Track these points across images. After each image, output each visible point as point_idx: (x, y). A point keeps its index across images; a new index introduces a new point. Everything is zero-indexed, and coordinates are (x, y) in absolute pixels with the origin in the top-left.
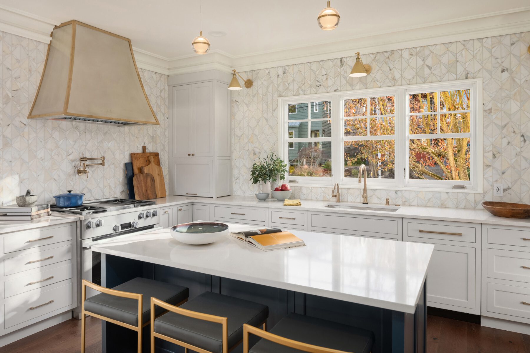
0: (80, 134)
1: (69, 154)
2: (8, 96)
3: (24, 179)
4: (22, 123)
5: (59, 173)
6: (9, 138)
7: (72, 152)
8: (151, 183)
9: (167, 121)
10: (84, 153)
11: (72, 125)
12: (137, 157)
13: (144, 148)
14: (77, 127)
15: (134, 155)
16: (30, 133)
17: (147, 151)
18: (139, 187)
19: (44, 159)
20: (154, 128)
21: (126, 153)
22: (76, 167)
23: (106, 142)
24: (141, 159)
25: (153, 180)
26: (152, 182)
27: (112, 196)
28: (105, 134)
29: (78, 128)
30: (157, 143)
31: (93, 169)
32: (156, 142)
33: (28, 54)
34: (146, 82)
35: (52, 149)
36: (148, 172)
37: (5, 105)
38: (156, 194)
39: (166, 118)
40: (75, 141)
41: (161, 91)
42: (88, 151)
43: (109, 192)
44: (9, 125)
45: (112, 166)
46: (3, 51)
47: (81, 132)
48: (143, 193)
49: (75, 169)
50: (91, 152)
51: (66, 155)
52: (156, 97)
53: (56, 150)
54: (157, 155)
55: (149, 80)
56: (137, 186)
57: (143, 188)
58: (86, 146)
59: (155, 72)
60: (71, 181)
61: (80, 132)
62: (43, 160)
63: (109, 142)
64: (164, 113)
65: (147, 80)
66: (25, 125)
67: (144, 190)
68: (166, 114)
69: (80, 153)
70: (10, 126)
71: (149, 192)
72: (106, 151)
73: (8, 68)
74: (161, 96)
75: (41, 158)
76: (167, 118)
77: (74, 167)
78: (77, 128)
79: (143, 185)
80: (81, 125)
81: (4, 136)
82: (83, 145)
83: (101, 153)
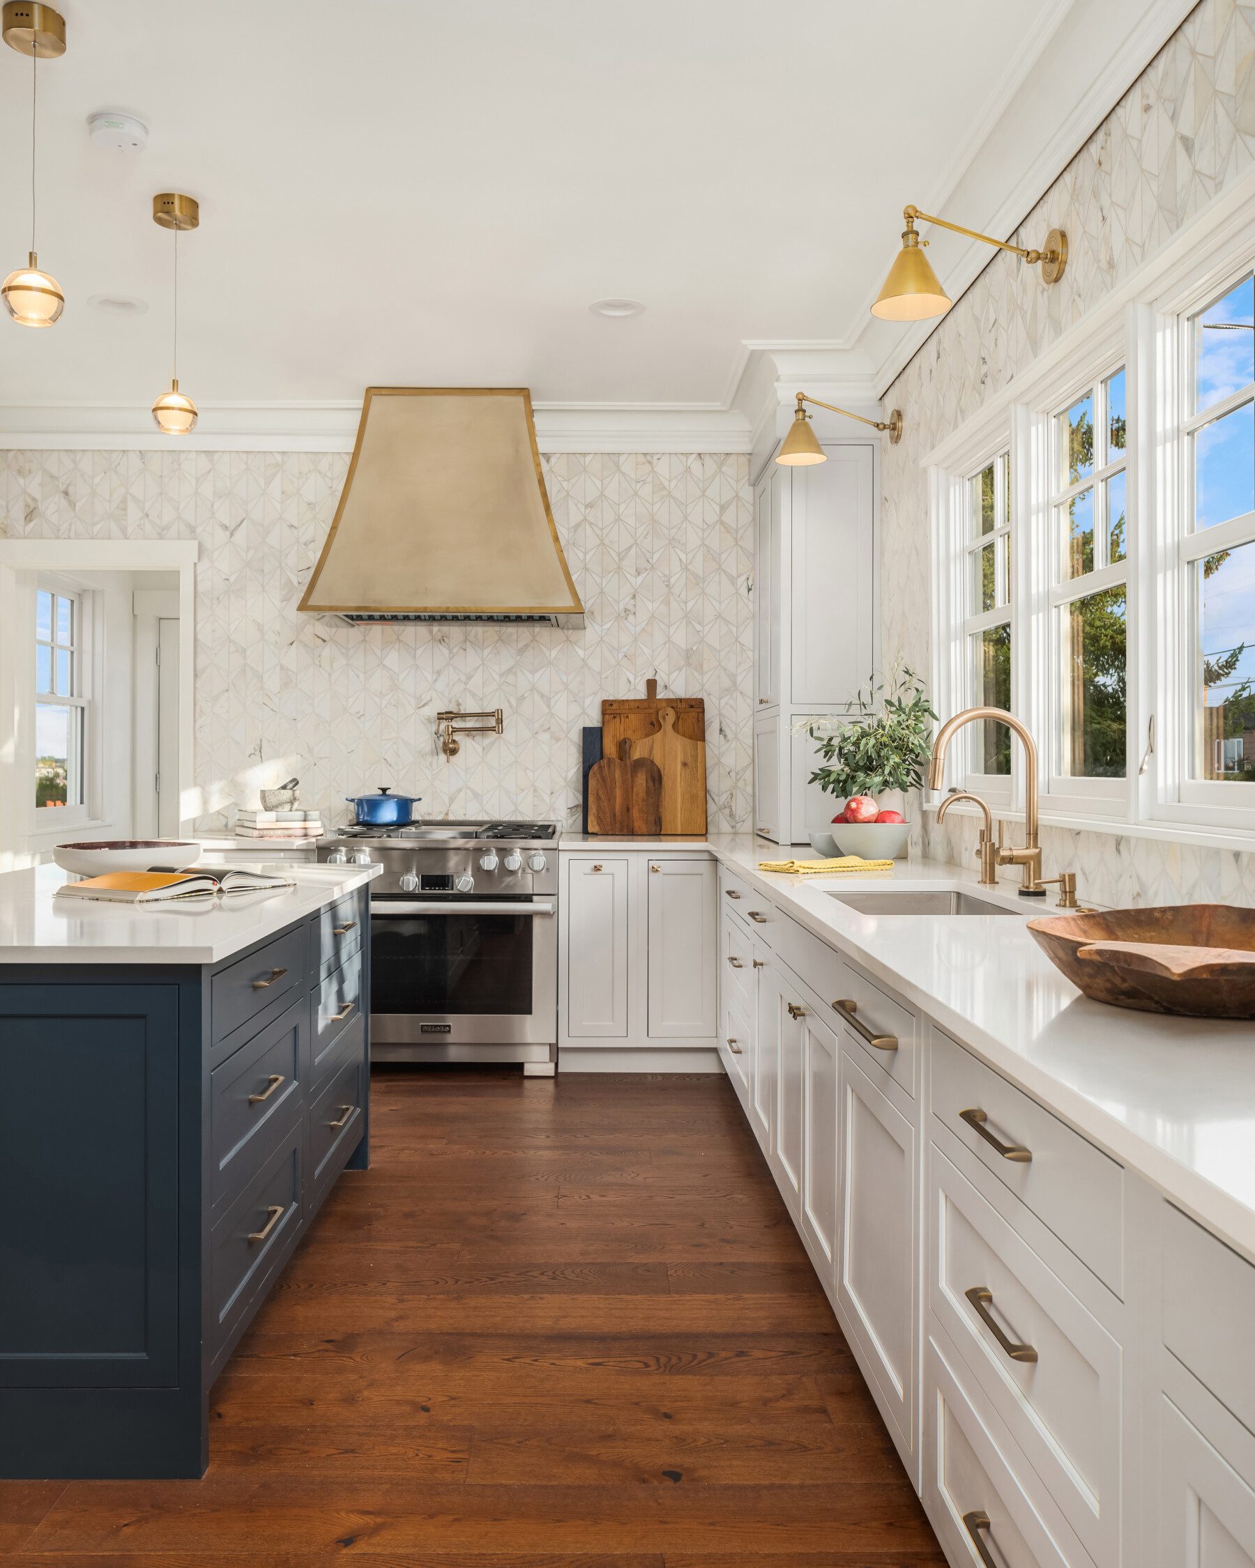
0: (451, 656)
1: (422, 703)
2: (291, 582)
3: (321, 758)
4: (318, 637)
5: (398, 749)
6: (291, 671)
7: (429, 699)
8: (647, 787)
9: (749, 599)
10: (460, 701)
11: (431, 632)
12: (616, 712)
13: (651, 685)
14: (443, 637)
15: (611, 705)
16: (334, 658)
17: (661, 694)
18: (603, 797)
19: (363, 715)
20: (695, 624)
21: (588, 701)
22: (441, 735)
23: (524, 671)
24: (632, 716)
25: (656, 778)
26: (651, 784)
27: (543, 816)
28: (521, 651)
29: (446, 639)
30: (705, 667)
31: (487, 741)
32: (702, 666)
33: (331, 487)
34: (665, 488)
35: (381, 692)
36: (646, 756)
37: (284, 603)
38: (659, 822)
39: (744, 591)
40: (439, 673)
41: (723, 508)
42: (473, 695)
43: (534, 805)
44: (291, 644)
45: (545, 737)
46: (283, 493)
47: (455, 650)
48: (614, 815)
49: (437, 741)
50: (482, 699)
51: (414, 706)
52: (703, 530)
53: (391, 695)
54: (696, 706)
55: (674, 483)
56: (597, 794)
57: (618, 800)
58: (466, 684)
59: (699, 454)
60: (427, 768)
61: (450, 650)
62: (362, 718)
63: (533, 672)
64: (734, 573)
65: (666, 484)
66: (324, 641)
67: (617, 807)
68: (744, 577)
69: (450, 702)
70: (294, 644)
71: (635, 813)
72: (525, 695)
73: (292, 526)
74: (722, 523)
75: (358, 713)
76: (749, 590)
77: (435, 736)
78: (443, 640)
79: (618, 793)
80: (455, 631)
81: (282, 668)
82: (460, 680)
83: (509, 702)
